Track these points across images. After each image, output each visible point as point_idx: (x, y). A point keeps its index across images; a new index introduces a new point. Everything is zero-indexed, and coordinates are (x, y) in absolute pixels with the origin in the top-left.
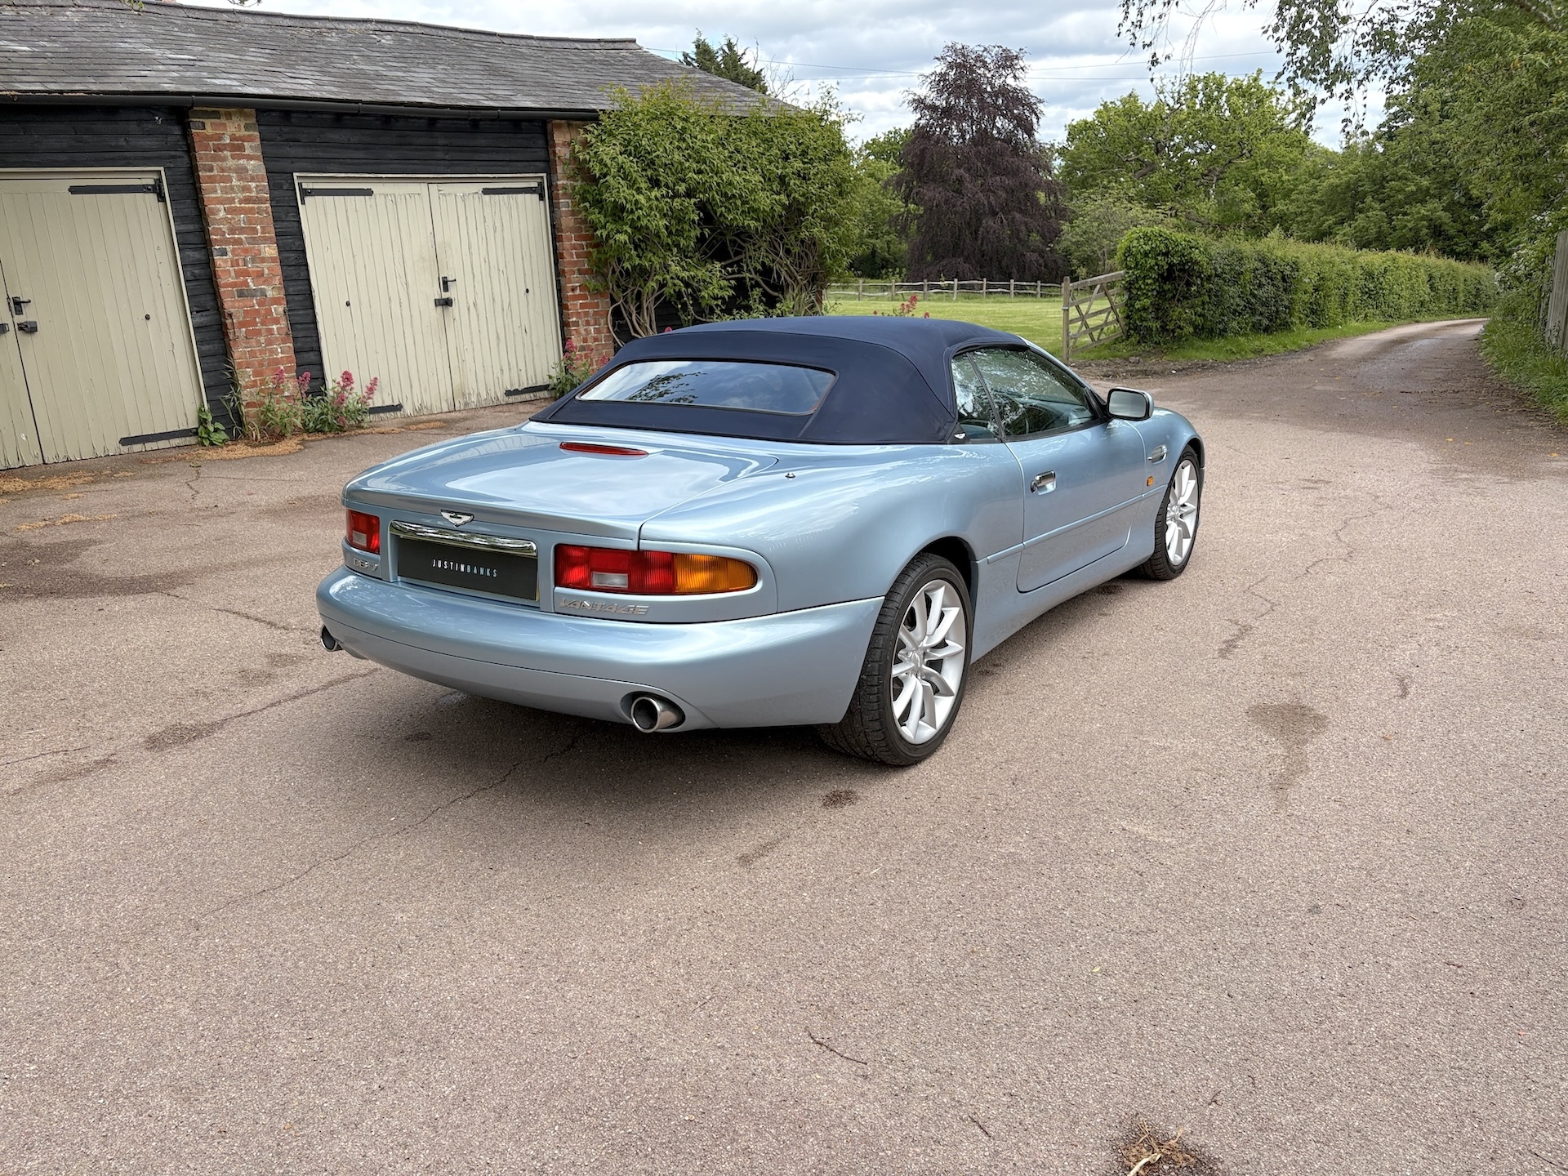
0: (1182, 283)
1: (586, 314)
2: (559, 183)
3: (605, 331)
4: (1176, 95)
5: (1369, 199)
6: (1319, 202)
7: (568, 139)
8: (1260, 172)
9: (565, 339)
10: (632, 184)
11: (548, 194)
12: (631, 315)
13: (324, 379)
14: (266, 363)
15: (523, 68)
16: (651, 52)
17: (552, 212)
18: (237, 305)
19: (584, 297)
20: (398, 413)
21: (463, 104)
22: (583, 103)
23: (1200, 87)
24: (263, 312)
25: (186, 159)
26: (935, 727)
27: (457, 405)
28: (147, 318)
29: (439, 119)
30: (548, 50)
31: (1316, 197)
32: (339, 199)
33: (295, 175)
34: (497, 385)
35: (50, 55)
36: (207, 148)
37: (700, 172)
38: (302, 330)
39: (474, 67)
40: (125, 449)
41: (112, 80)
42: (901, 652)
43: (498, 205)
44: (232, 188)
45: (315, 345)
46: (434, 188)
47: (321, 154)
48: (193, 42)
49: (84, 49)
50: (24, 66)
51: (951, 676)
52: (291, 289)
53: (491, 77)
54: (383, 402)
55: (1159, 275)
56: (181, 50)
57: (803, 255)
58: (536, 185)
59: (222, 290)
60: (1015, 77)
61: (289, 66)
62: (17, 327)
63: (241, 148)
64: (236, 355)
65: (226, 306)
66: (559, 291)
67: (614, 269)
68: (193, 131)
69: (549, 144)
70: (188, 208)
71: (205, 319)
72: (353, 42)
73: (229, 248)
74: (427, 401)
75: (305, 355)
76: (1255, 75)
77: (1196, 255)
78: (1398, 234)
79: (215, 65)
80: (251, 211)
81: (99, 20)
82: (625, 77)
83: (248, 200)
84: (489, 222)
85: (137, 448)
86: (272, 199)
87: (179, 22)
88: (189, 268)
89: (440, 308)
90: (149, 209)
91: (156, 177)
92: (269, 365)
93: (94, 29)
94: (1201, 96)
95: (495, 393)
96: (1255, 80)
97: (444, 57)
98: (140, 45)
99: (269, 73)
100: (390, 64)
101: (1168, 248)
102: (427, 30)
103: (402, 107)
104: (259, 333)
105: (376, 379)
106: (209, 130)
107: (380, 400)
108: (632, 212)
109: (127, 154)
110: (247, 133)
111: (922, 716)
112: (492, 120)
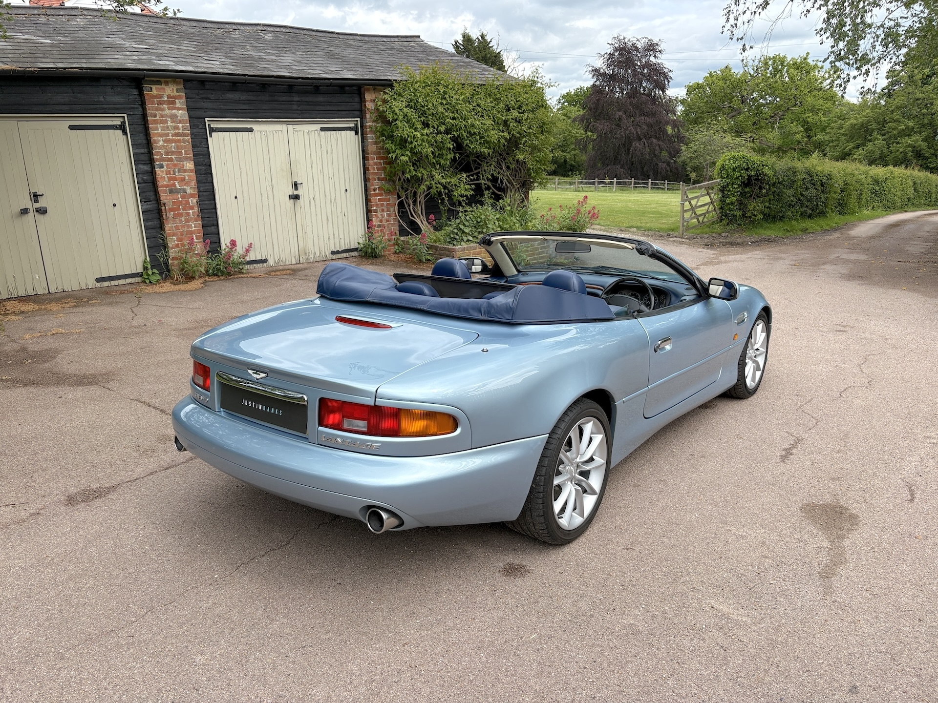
0: (757, 188)
1: (382, 205)
2: (367, 124)
3: (394, 215)
4: (755, 68)
5: (875, 134)
6: (844, 135)
7: (373, 97)
8: (807, 115)
9: (369, 220)
10: (413, 125)
11: (361, 131)
12: (409, 206)
13: (220, 243)
14: (185, 233)
15: (350, 53)
16: (429, 43)
17: (363, 142)
18: (168, 198)
19: (381, 195)
20: (265, 264)
21: (310, 76)
22: (384, 75)
23: (770, 63)
24: (184, 202)
25: (141, 109)
26: (583, 517)
27: (301, 260)
28: (114, 205)
29: (295, 85)
30: (366, 42)
31: (842, 132)
32: (233, 134)
33: (207, 119)
34: (326, 248)
35: (62, 45)
36: (153, 103)
37: (454, 118)
38: (207, 213)
39: (319, 53)
40: (98, 285)
41: (96, 61)
42: (561, 466)
43: (329, 138)
44: (167, 127)
45: (215, 222)
46: (290, 127)
47: (222, 107)
48: (150, 37)
49: (83, 42)
50: (45, 52)
51: (595, 481)
52: (201, 189)
53: (329, 59)
54: (256, 258)
55: (742, 182)
56: (142, 43)
57: (518, 169)
58: (353, 125)
59: (159, 189)
60: (655, 56)
61: (207, 53)
62: (35, 210)
63: (174, 103)
64: (167, 229)
65: (162, 199)
66: (366, 190)
67: (400, 178)
68: (145, 92)
69: (362, 100)
70: (141, 139)
71: (149, 206)
72: (248, 38)
73: (165, 163)
74: (283, 257)
75: (209, 228)
76: (805, 56)
77: (766, 170)
78: (893, 155)
79: (161, 52)
80: (179, 141)
81: (95, 23)
82: (412, 59)
83: (177, 135)
84: (324, 148)
85: (106, 284)
86: (192, 134)
87: (143, 25)
88: (141, 176)
89: (292, 200)
90: (117, 139)
91: (122, 120)
92: (187, 234)
93: (92, 29)
94: (771, 68)
95: (325, 252)
96: (805, 59)
97: (302, 47)
98: (117, 39)
99: (193, 57)
100: (269, 51)
101: (748, 165)
102: (293, 31)
103: (272, 79)
104: (181, 215)
105: (251, 244)
106: (154, 92)
107: (254, 256)
108: (412, 143)
109: (105, 106)
110: (178, 94)
111: (575, 509)
112: (327, 86)
